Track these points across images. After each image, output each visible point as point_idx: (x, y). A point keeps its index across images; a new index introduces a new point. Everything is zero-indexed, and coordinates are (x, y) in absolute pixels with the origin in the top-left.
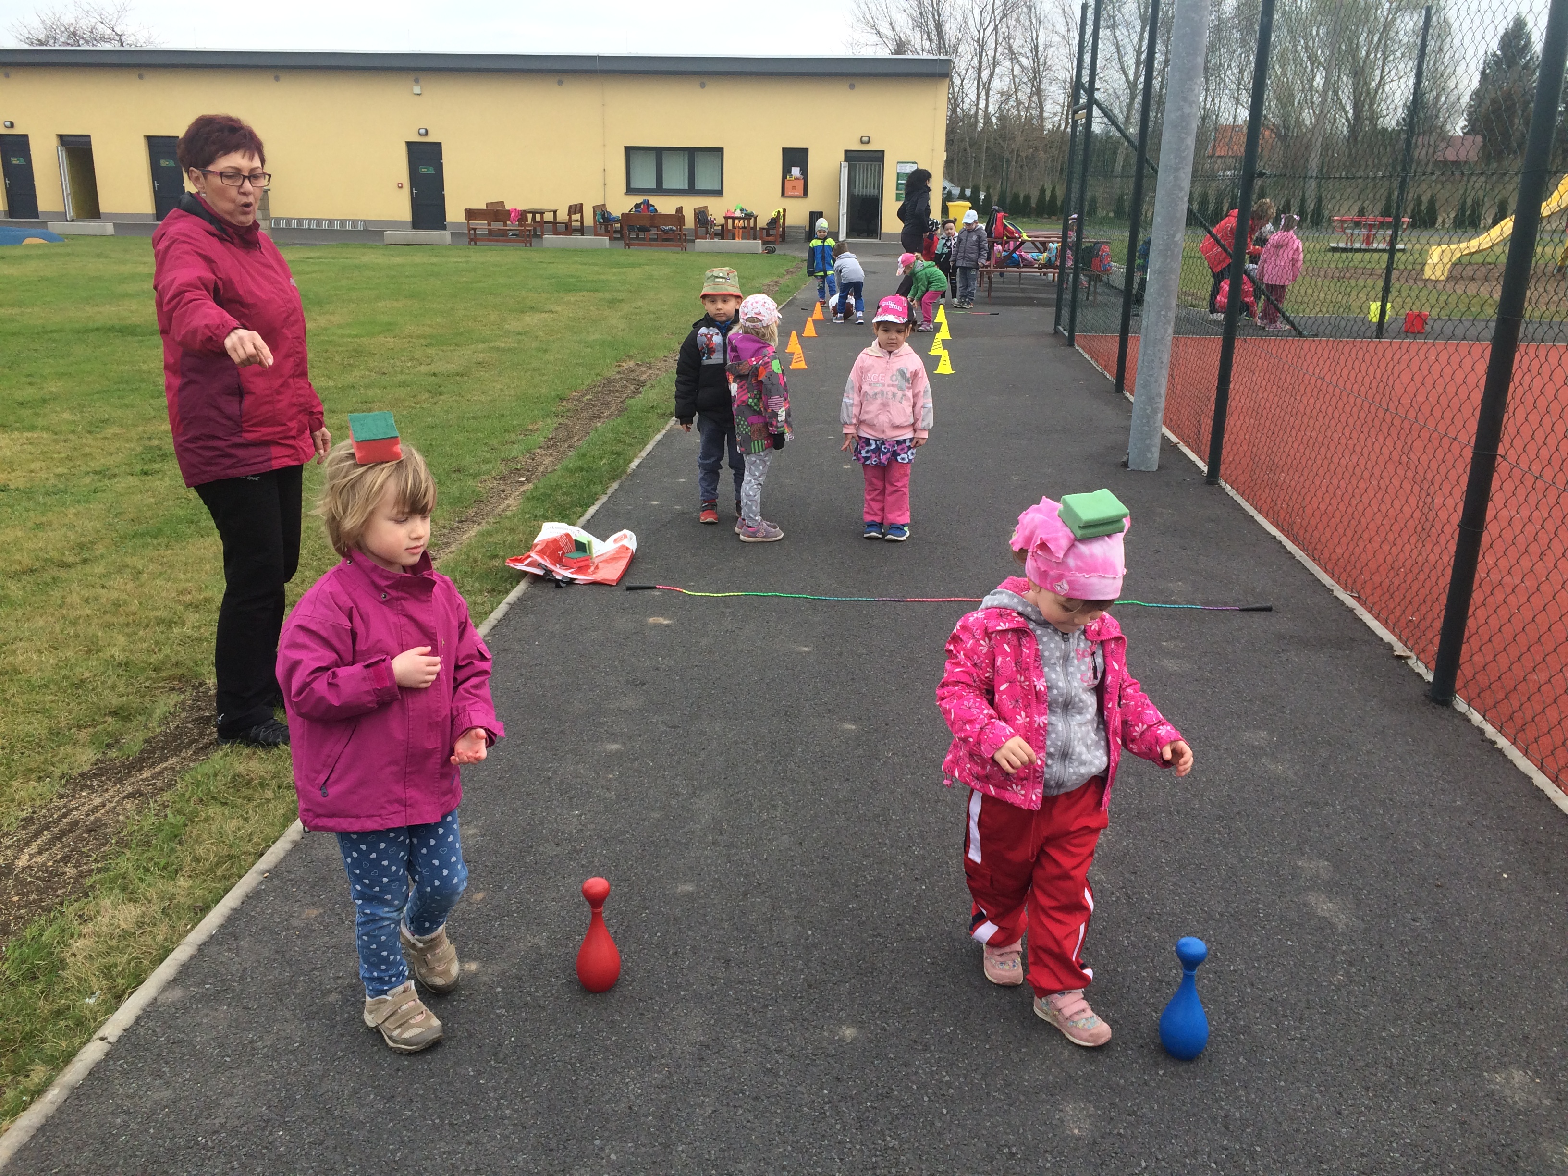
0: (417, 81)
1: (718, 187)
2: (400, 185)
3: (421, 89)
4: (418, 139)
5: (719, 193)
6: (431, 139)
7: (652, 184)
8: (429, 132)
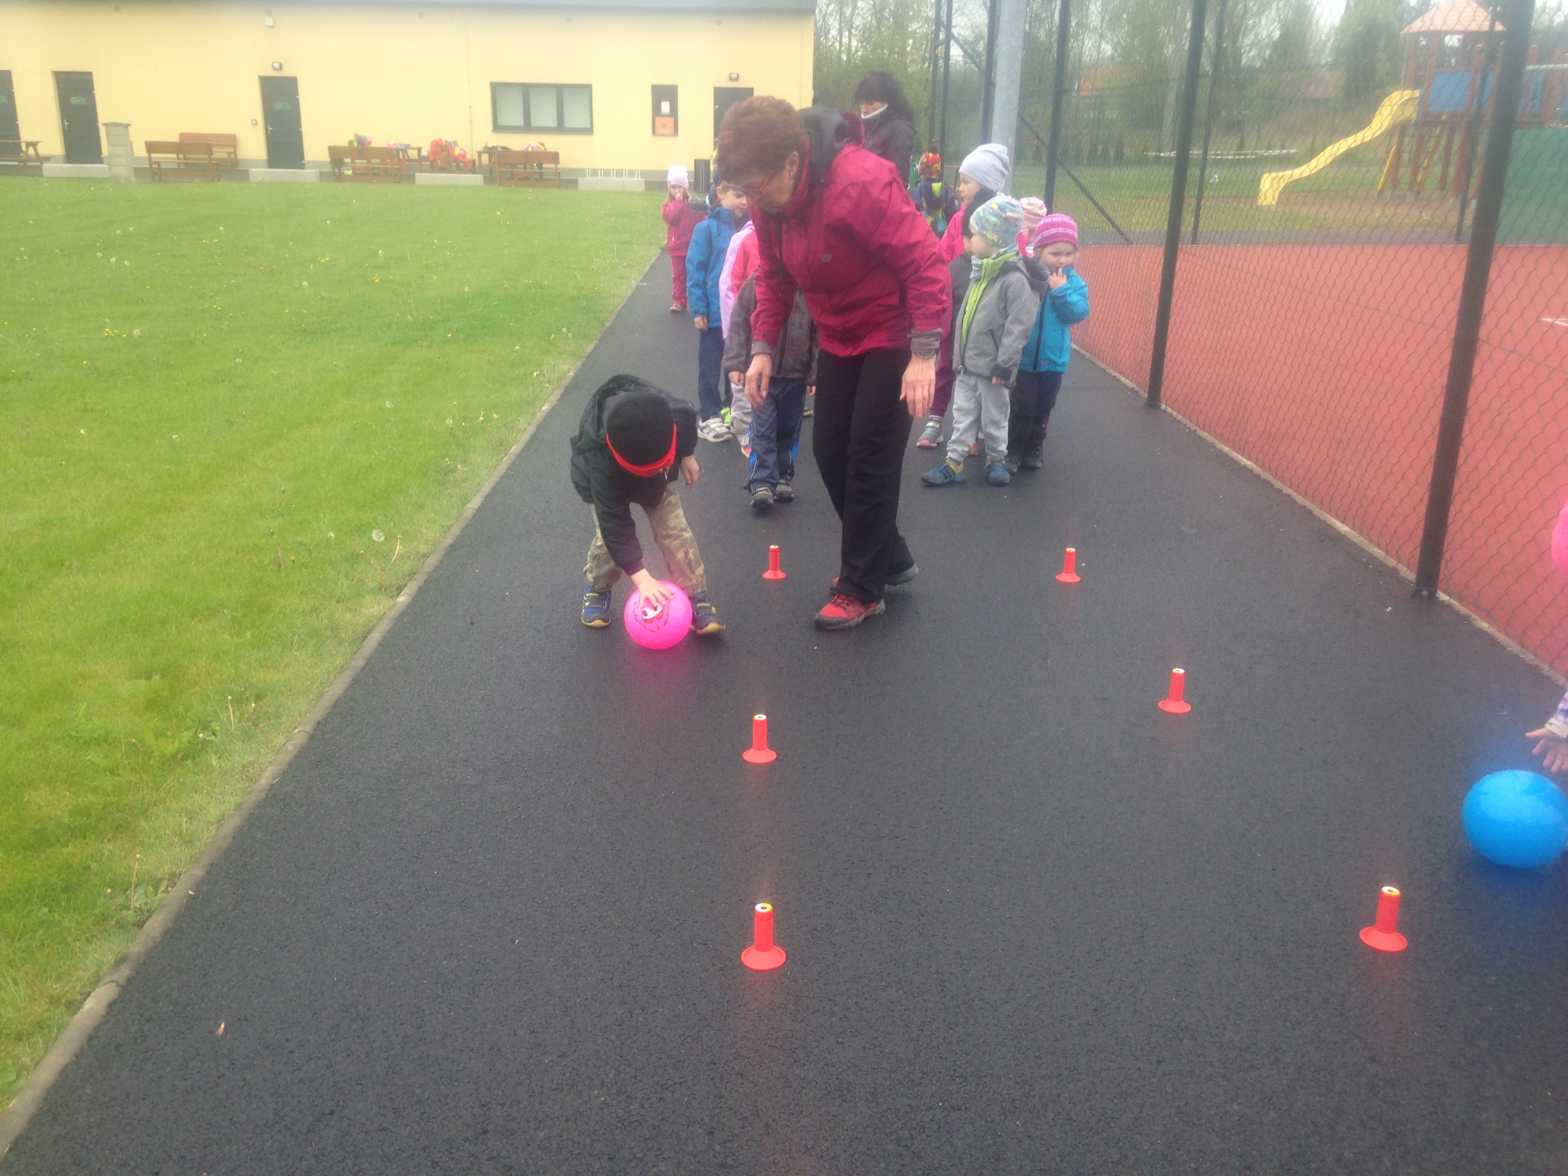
0: (269, 12)
1: (588, 126)
2: (254, 122)
3: (274, 21)
4: (271, 73)
5: (589, 131)
6: (286, 73)
7: (519, 121)
8: (284, 67)
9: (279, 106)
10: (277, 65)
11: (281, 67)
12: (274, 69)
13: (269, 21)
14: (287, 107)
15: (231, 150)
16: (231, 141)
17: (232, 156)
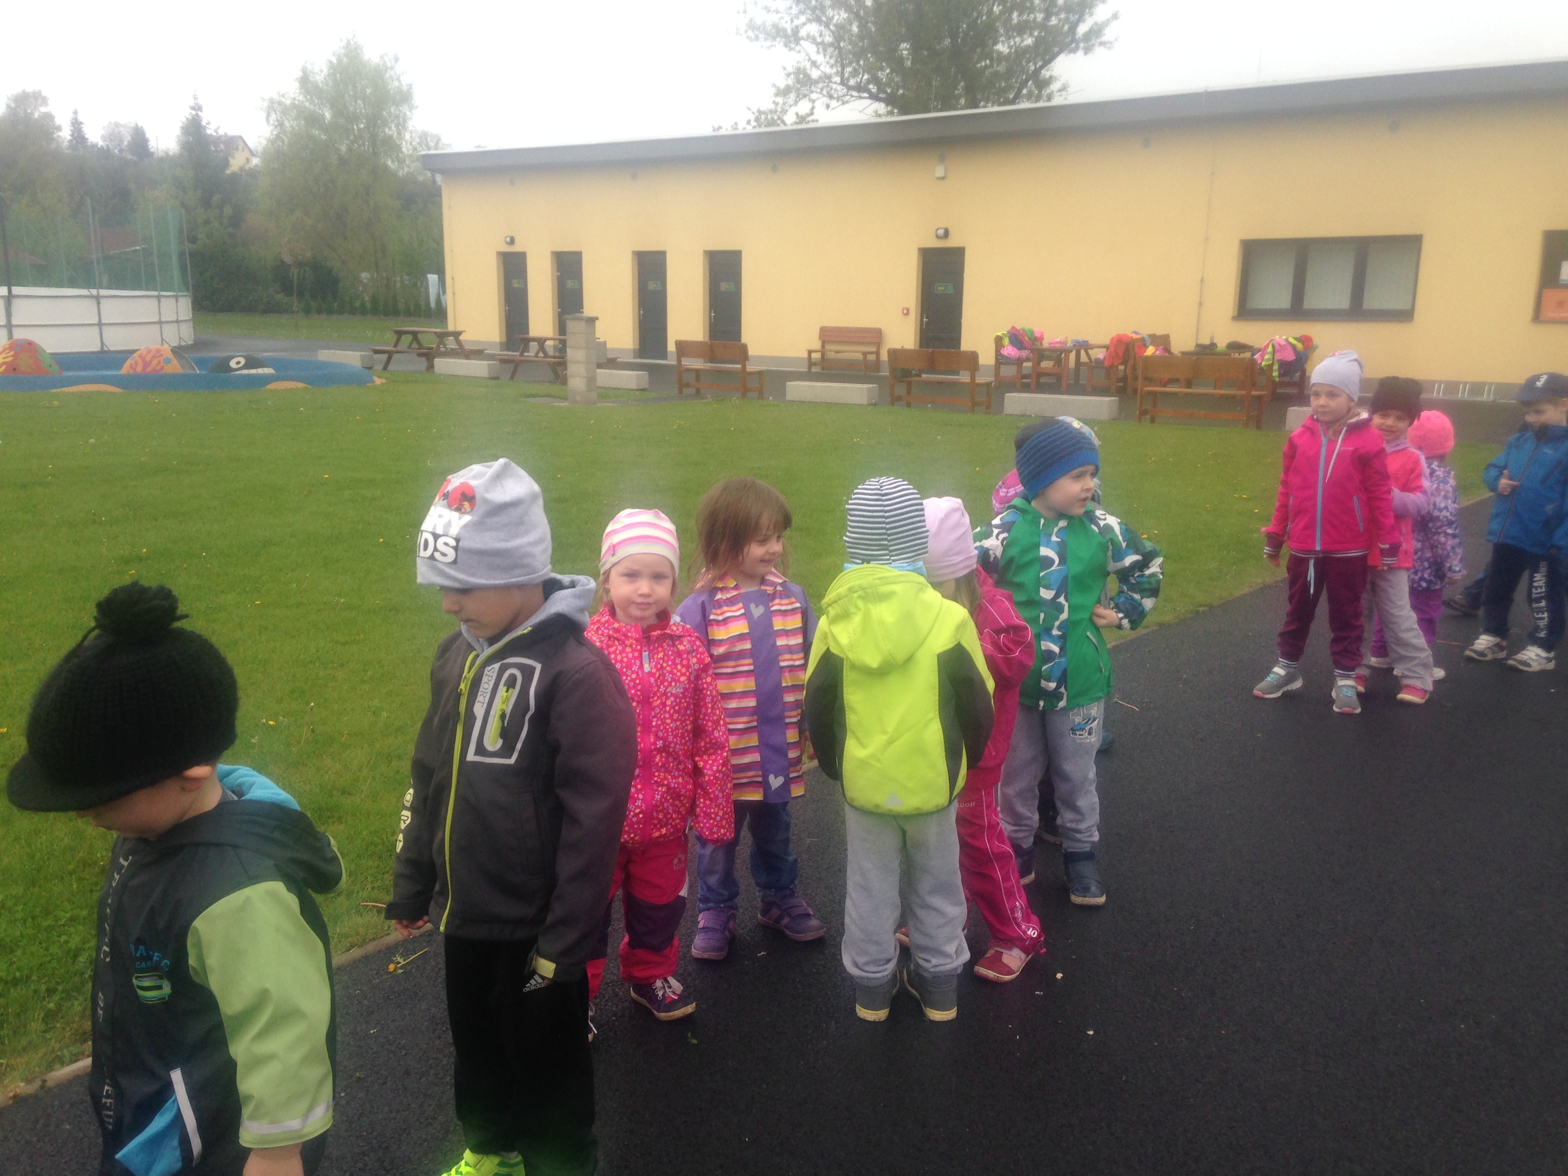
0: (942, 159)
1: (1408, 307)
2: (905, 312)
3: (946, 169)
4: (934, 243)
5: (1405, 315)
6: (951, 243)
7: (1284, 301)
8: (950, 232)
9: (940, 288)
10: (941, 232)
11: (947, 234)
12: (938, 237)
13: (940, 171)
14: (950, 290)
15: (874, 349)
16: (875, 336)
17: (871, 357)
